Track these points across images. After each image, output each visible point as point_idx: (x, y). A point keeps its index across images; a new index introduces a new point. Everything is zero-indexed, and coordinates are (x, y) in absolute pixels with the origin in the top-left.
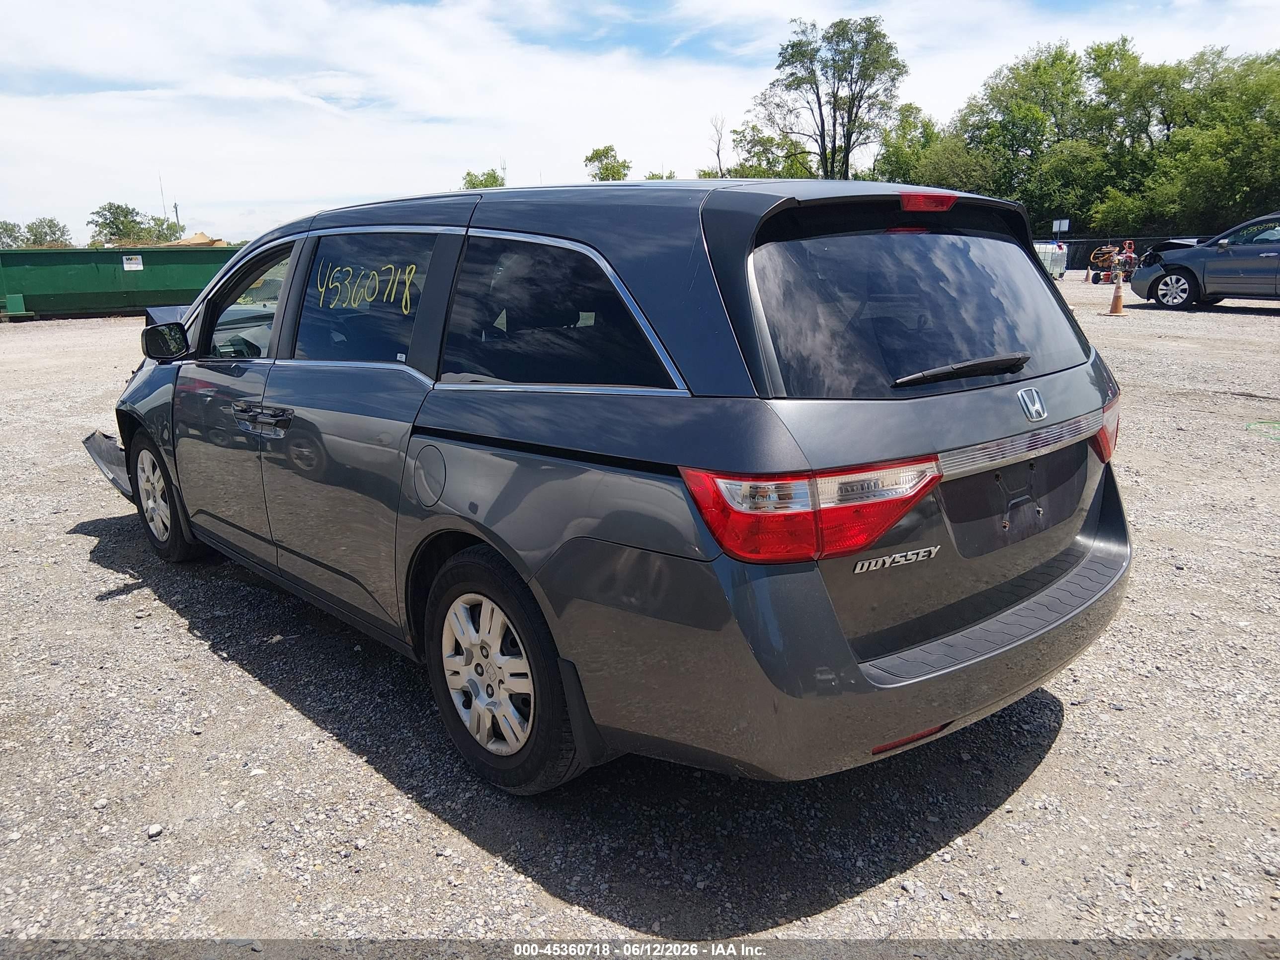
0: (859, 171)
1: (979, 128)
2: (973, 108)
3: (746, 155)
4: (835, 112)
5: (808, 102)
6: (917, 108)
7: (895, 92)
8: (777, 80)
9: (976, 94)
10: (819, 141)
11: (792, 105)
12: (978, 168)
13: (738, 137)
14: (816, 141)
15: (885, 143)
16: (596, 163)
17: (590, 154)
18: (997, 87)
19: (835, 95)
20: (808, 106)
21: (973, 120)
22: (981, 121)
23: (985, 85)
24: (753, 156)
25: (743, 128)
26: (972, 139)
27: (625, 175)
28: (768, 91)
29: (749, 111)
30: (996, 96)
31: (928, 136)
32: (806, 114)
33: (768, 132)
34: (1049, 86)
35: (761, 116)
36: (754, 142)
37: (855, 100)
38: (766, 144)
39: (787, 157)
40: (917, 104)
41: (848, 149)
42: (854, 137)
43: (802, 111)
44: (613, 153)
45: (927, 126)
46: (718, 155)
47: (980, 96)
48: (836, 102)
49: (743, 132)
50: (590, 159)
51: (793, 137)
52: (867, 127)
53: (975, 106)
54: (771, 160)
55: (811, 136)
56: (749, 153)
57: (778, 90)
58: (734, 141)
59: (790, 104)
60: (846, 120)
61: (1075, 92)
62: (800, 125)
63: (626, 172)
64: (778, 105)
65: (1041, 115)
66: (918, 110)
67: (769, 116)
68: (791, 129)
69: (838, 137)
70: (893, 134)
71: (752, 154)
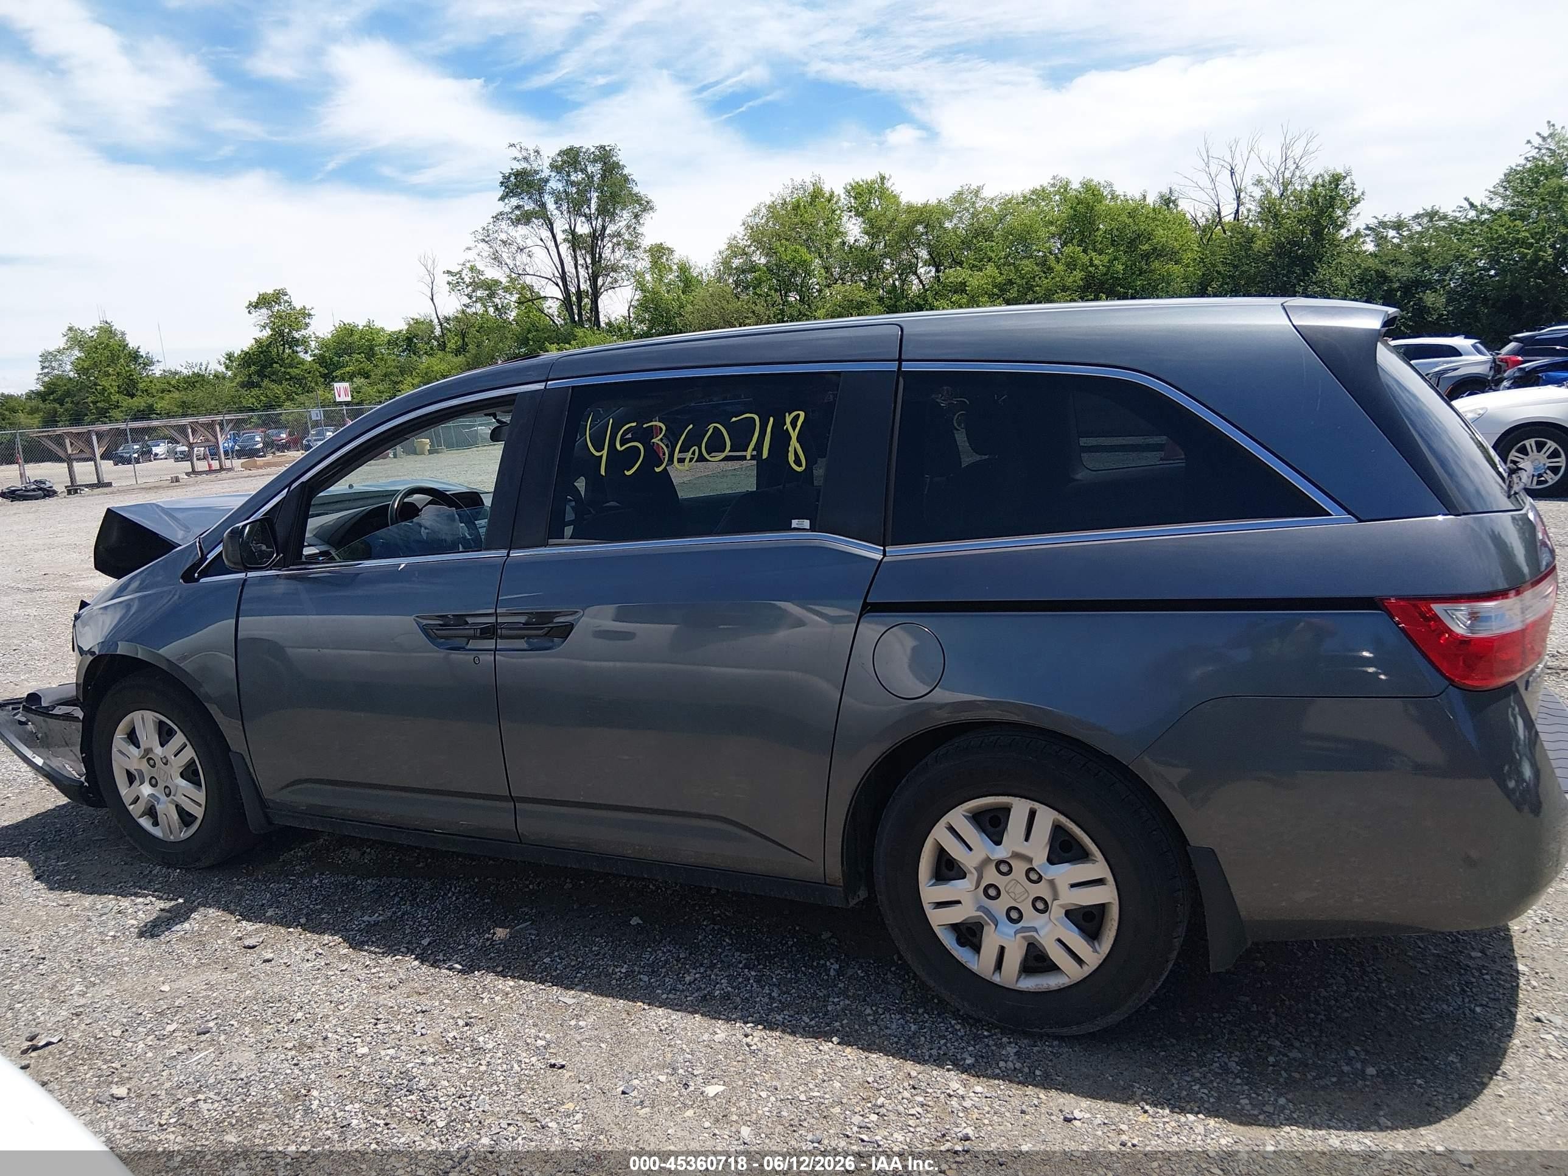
0: (613, 320)
1: (743, 272)
2: (735, 250)
3: (466, 300)
4: (574, 251)
5: (541, 240)
6: (668, 249)
7: (640, 230)
8: (501, 214)
9: (736, 234)
10: (561, 284)
11: (522, 243)
12: (750, 315)
13: (455, 278)
14: (557, 285)
15: (641, 286)
16: (264, 311)
17: (254, 299)
18: (757, 227)
19: (573, 232)
20: (541, 243)
21: (736, 262)
22: (745, 263)
23: (744, 224)
24: (476, 302)
25: (459, 268)
26: (737, 284)
27: (307, 325)
28: (491, 226)
29: (469, 249)
30: (756, 235)
31: (687, 280)
32: (540, 254)
33: (492, 273)
34: (812, 225)
35: (485, 254)
36: (476, 285)
37: (596, 236)
38: (491, 287)
39: (520, 303)
40: (668, 244)
41: (596, 295)
42: (600, 281)
43: (535, 250)
44: (286, 298)
45: (684, 269)
46: (432, 300)
47: (740, 236)
48: (575, 240)
49: (460, 273)
50: (256, 306)
51: (528, 280)
52: (614, 269)
53: (736, 247)
54: (500, 306)
55: (550, 280)
56: (470, 298)
57: (504, 225)
58: (449, 283)
59: (519, 240)
60: (589, 261)
61: (837, 233)
62: (535, 266)
63: (307, 320)
64: (504, 242)
65: (808, 257)
66: (671, 251)
67: (494, 254)
68: (524, 270)
69: (582, 281)
70: (648, 277)
71: (474, 299)
